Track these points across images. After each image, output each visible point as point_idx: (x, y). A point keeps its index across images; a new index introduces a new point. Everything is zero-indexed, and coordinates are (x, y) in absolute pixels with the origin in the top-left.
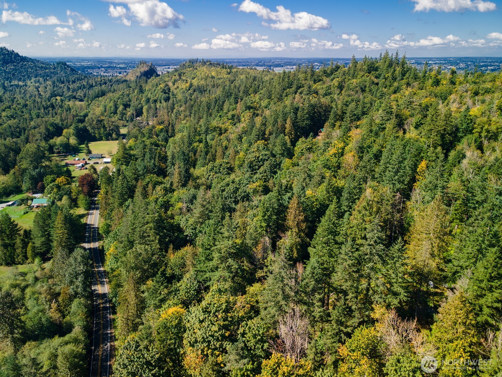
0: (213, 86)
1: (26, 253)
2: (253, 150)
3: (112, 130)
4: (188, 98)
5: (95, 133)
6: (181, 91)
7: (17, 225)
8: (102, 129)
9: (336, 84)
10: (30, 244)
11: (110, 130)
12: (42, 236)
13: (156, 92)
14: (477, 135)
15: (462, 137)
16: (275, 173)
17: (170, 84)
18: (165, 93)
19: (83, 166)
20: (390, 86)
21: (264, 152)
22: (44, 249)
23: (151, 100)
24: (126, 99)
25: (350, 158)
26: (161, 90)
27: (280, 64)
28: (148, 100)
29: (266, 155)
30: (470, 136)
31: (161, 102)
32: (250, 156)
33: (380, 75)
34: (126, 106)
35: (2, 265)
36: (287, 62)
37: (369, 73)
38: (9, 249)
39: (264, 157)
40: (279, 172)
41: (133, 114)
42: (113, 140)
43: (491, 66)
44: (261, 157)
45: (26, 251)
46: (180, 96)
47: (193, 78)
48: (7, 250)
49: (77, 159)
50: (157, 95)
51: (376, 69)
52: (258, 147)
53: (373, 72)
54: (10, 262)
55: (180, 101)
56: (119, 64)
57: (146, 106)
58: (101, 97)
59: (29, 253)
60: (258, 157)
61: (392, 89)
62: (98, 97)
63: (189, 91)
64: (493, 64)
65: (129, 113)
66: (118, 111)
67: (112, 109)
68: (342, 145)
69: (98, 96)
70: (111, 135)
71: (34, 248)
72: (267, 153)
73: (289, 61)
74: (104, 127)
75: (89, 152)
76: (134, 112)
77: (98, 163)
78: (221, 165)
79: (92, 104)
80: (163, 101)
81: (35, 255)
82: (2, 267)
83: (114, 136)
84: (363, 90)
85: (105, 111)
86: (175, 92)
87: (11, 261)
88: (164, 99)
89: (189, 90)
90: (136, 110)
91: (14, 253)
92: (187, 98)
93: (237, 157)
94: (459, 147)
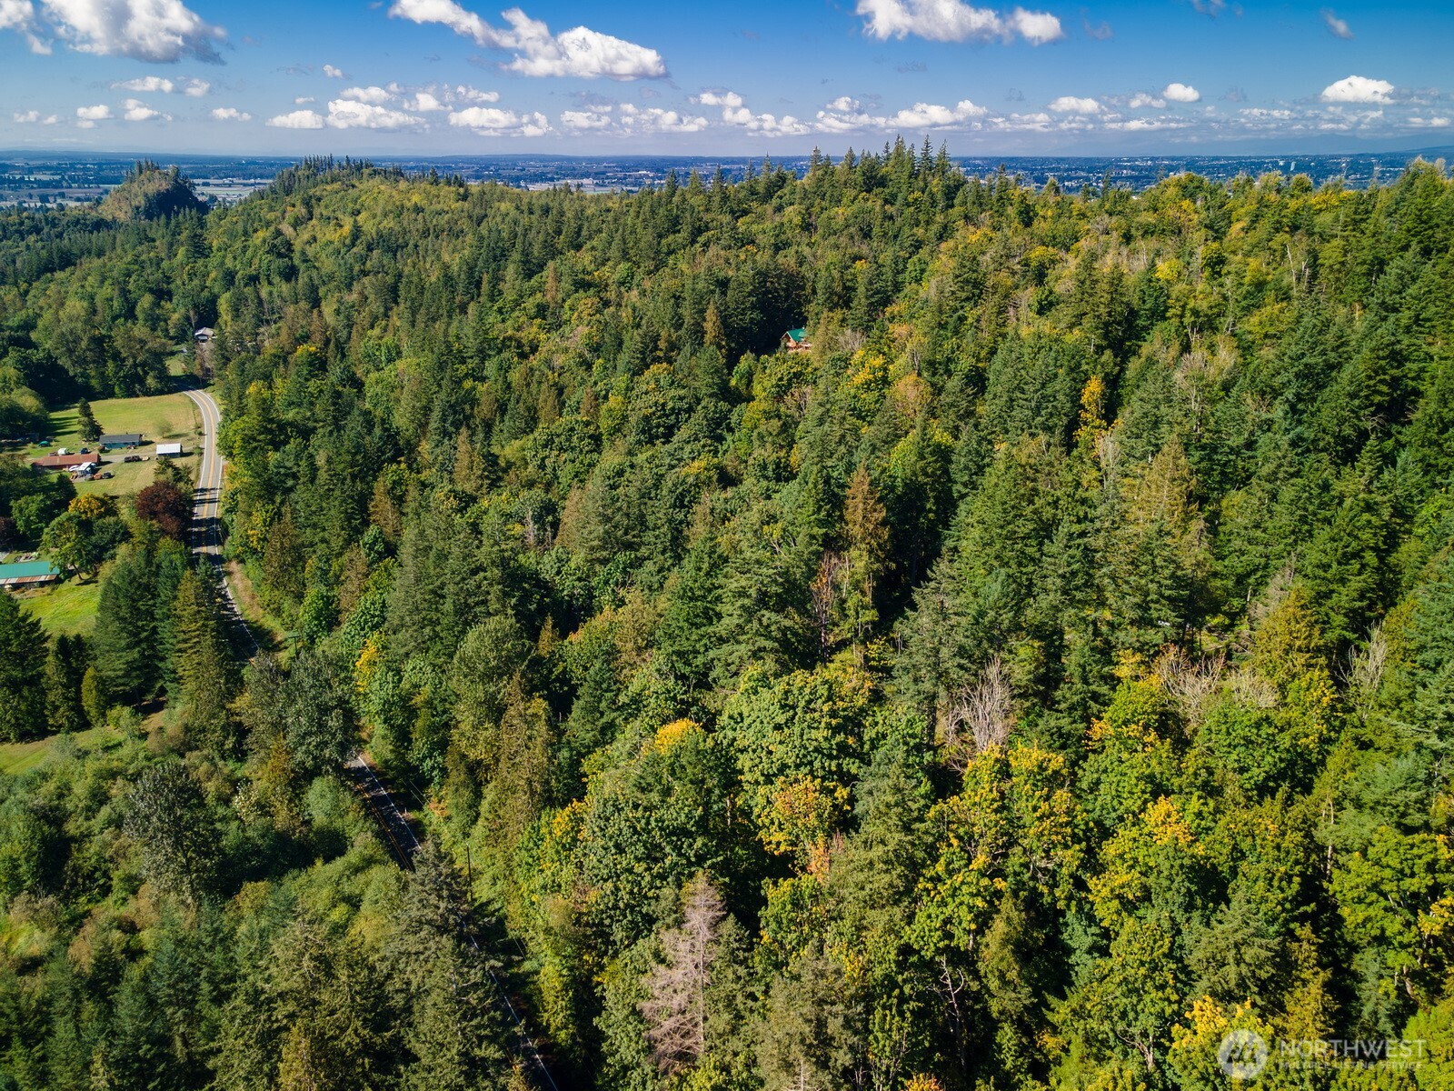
0: (425, 233)
1: (78, 699)
2: (645, 388)
3: (143, 365)
4: (357, 268)
5: (87, 377)
6: (330, 249)
7: (36, 625)
8: (111, 365)
9: (797, 220)
10: (90, 672)
11: (135, 365)
12: (129, 647)
13: (249, 253)
14: (1175, 321)
15: (1146, 329)
16: (721, 439)
17: (287, 230)
18: (280, 255)
19: (94, 470)
20: (928, 223)
21: (673, 392)
22: (135, 683)
23: (239, 276)
24: (154, 276)
25: (908, 390)
26: (267, 248)
27: (544, 173)
28: (229, 278)
29: (681, 398)
30: (1161, 325)
31: (270, 283)
32: (639, 403)
33: (894, 197)
34: (162, 294)
35: (6, 740)
36: (560, 168)
37: (869, 191)
38: (25, 692)
39: (679, 405)
40: (729, 437)
41: (188, 319)
42: (148, 393)
43: (1070, 179)
44: (670, 404)
45: (79, 691)
46: (328, 264)
47: (357, 213)
48: (21, 697)
49: (61, 451)
50: (256, 261)
51: (882, 182)
52: (657, 381)
53: (876, 190)
54: (34, 729)
55: (331, 277)
56: (31, 171)
57: (227, 295)
58: (62, 269)
59: (89, 700)
60: (664, 405)
61: (935, 228)
62: (52, 270)
63: (355, 250)
64: (1073, 174)
65: (175, 316)
66: (138, 311)
67: (115, 304)
68: (879, 361)
69: (47, 268)
70: (142, 381)
71: (102, 683)
72: (682, 392)
73: (565, 164)
74: (116, 356)
75: (94, 431)
76: (192, 313)
77: (137, 459)
78: (572, 429)
79: (32, 292)
80: (276, 279)
81: (109, 699)
82: (7, 745)
83: (151, 381)
84: (867, 235)
85: (94, 312)
86: (310, 251)
87: (33, 725)
88: (280, 274)
89: (353, 245)
90: (196, 306)
91: (42, 704)
92: (351, 270)
93: (604, 407)
94: (1146, 349)
